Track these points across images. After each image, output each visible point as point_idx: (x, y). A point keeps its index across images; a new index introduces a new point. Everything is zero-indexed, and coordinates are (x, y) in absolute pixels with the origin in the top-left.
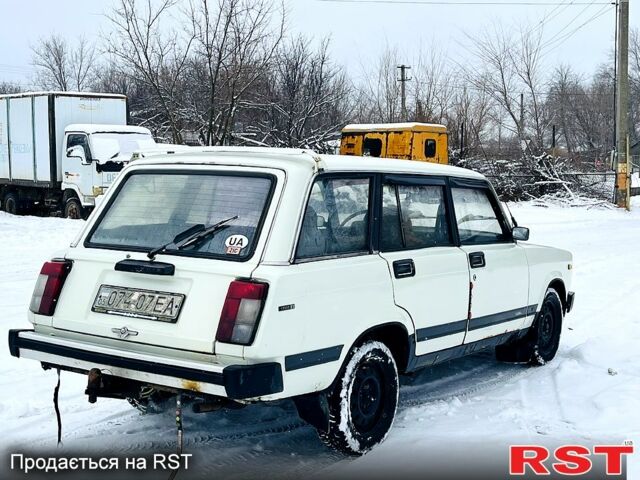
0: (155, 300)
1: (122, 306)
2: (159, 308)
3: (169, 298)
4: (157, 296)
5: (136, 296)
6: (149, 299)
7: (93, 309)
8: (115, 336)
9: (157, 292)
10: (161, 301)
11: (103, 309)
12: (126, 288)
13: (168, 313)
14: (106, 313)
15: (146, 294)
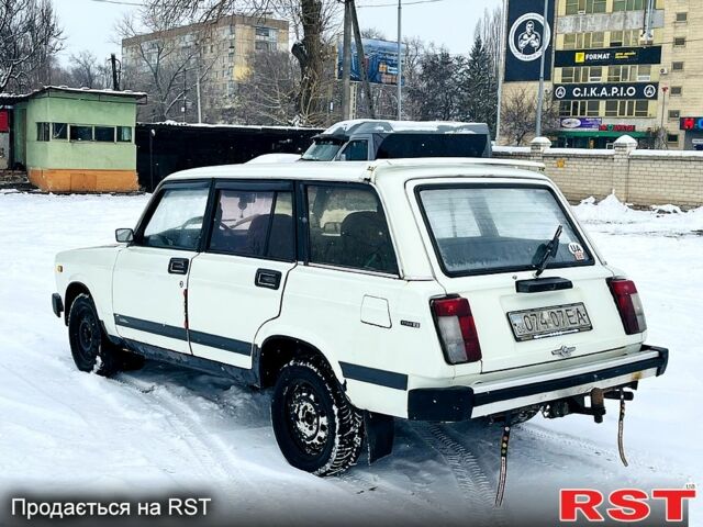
0: (564, 314)
1: (542, 328)
2: (573, 320)
3: (575, 309)
4: (563, 310)
5: (546, 315)
6: (559, 315)
7: (518, 340)
8: (557, 357)
9: (561, 306)
10: (570, 313)
11: (528, 335)
12: (532, 310)
13: (582, 322)
14: (533, 338)
15: (554, 311)
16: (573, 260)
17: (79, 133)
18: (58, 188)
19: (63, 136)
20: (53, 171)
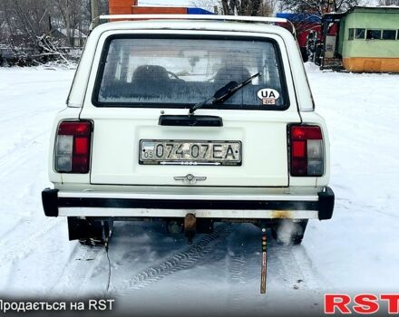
0: (210, 149)
1: (175, 157)
2: (218, 155)
3: (227, 145)
4: (211, 145)
5: (186, 147)
6: (202, 148)
7: (141, 163)
9: (210, 142)
11: (154, 161)
12: (172, 141)
13: (230, 158)
14: (159, 164)
15: (198, 144)
16: (259, 104)
17: (373, 35)
18: (356, 69)
19: (362, 37)
20: (353, 59)
